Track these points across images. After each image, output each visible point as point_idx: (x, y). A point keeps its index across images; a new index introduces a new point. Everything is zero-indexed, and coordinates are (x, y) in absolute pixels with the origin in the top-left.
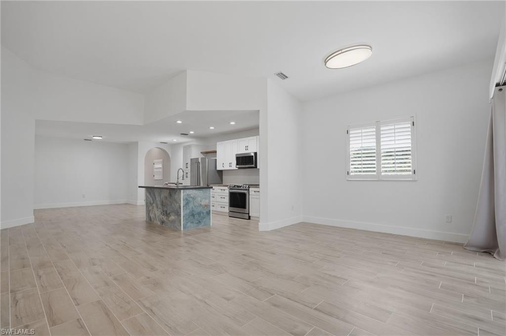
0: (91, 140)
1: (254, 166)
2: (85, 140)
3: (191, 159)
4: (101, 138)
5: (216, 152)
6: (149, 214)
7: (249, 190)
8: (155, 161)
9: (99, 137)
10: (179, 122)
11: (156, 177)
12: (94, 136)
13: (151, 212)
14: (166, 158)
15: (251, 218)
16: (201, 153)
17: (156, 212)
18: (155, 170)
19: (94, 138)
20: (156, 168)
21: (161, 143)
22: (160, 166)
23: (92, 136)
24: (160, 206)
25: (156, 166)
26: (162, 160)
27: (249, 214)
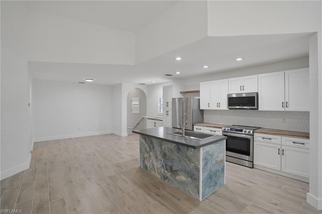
0: (84, 83)
1: (255, 107)
2: (79, 83)
3: (173, 98)
4: (92, 81)
5: (199, 91)
6: (144, 161)
7: (253, 135)
8: (133, 99)
9: (91, 79)
10: (179, 59)
11: (134, 112)
12: (86, 79)
13: (146, 160)
14: (142, 96)
15: (255, 166)
16: (180, 92)
17: (155, 163)
18: (133, 106)
19: (86, 80)
20: (133, 104)
21: (140, 84)
22: (137, 103)
23: (85, 79)
24: (160, 157)
25: (134, 103)
26: (139, 98)
27: (253, 162)
